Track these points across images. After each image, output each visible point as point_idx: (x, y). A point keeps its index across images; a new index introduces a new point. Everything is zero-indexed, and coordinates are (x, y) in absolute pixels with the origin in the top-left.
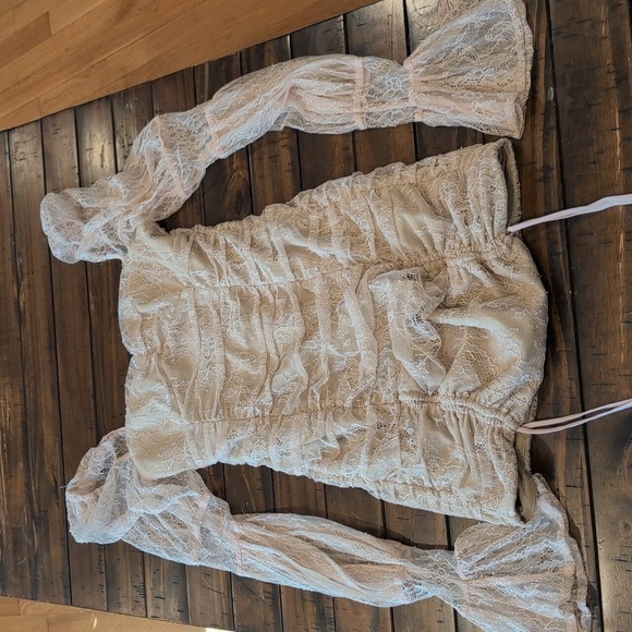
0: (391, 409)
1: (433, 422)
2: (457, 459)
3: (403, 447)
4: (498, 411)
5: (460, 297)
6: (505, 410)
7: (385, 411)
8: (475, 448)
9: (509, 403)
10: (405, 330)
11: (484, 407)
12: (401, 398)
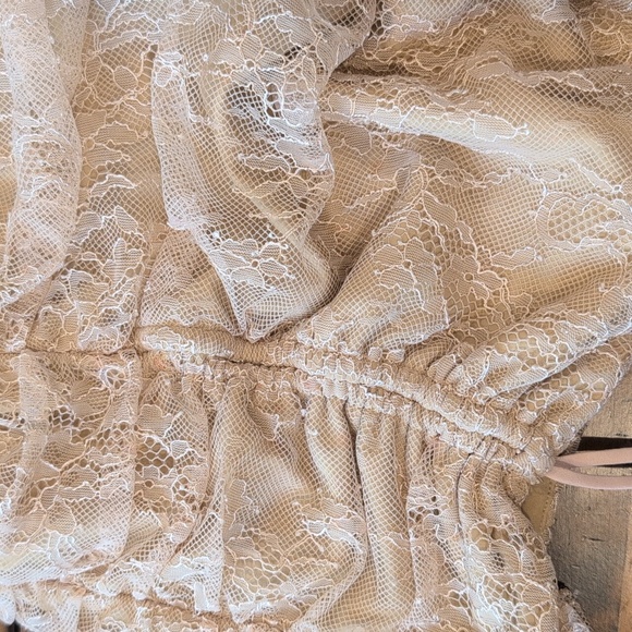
0: (104, 370)
1: (261, 426)
2: (324, 540)
3: (143, 496)
4: (509, 417)
5: (416, 43)
6: (529, 416)
7: (79, 375)
8: (402, 519)
9: (549, 396)
10: (218, 124)
11: (465, 403)
12: (147, 341)
